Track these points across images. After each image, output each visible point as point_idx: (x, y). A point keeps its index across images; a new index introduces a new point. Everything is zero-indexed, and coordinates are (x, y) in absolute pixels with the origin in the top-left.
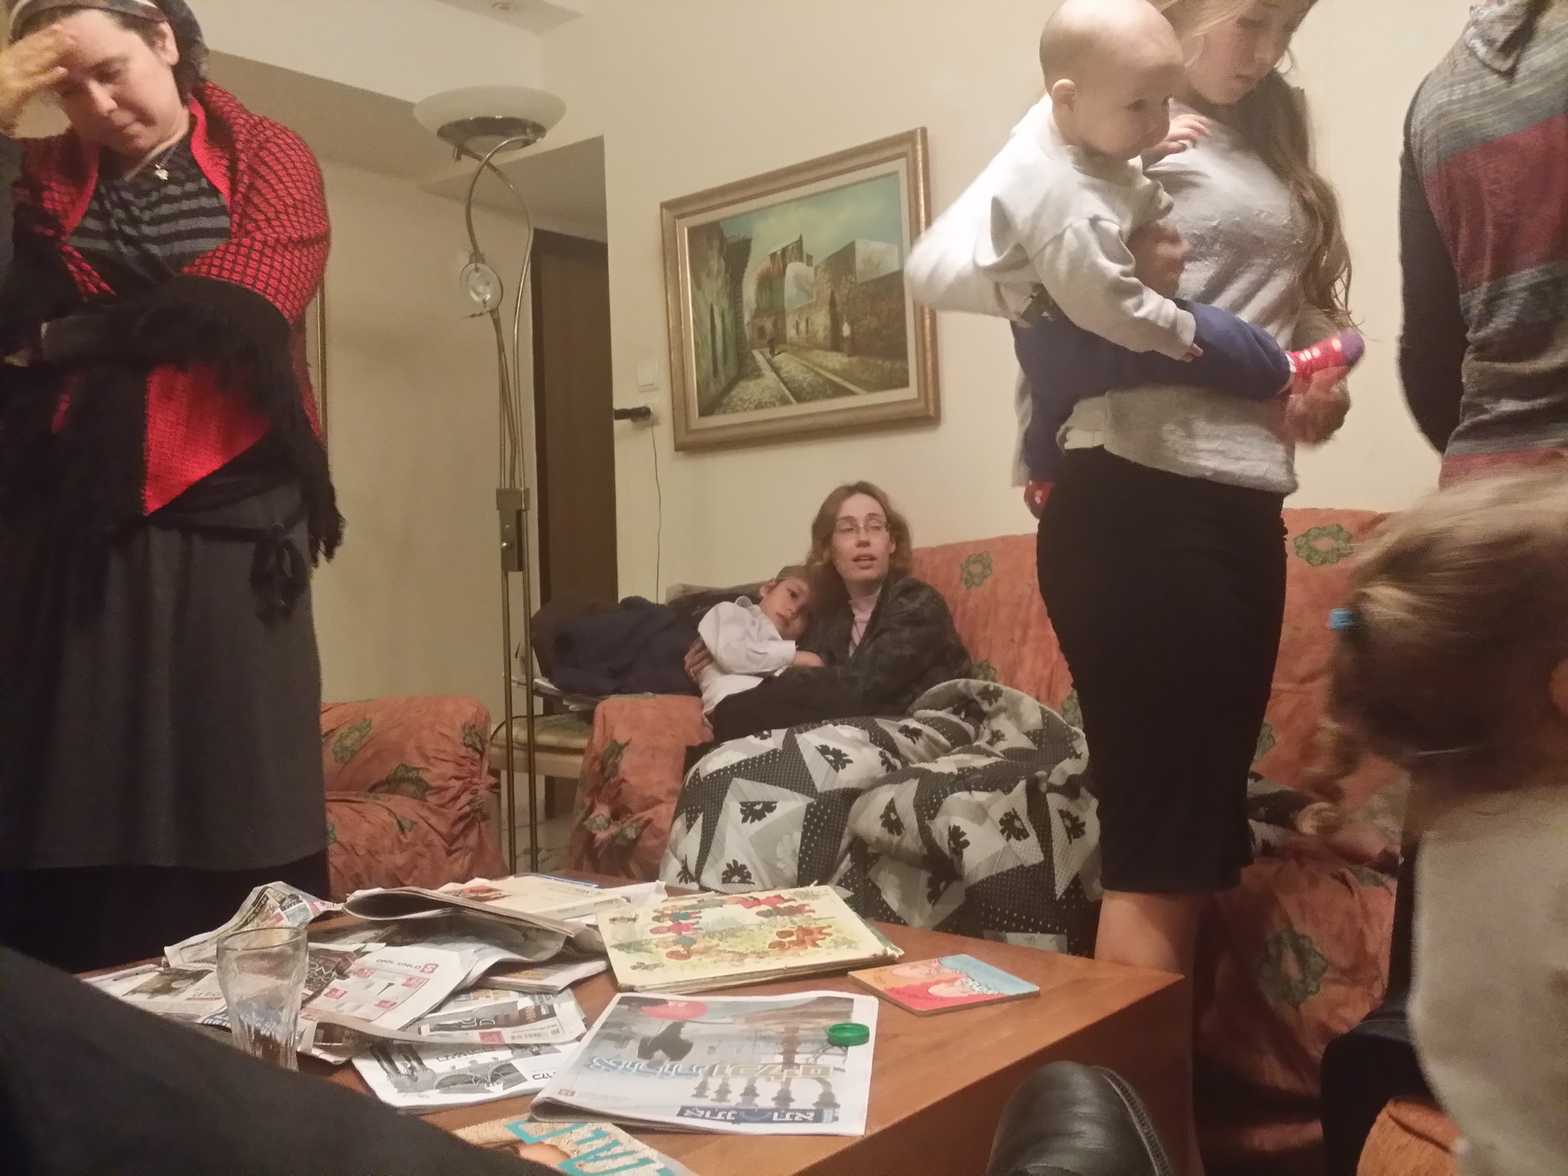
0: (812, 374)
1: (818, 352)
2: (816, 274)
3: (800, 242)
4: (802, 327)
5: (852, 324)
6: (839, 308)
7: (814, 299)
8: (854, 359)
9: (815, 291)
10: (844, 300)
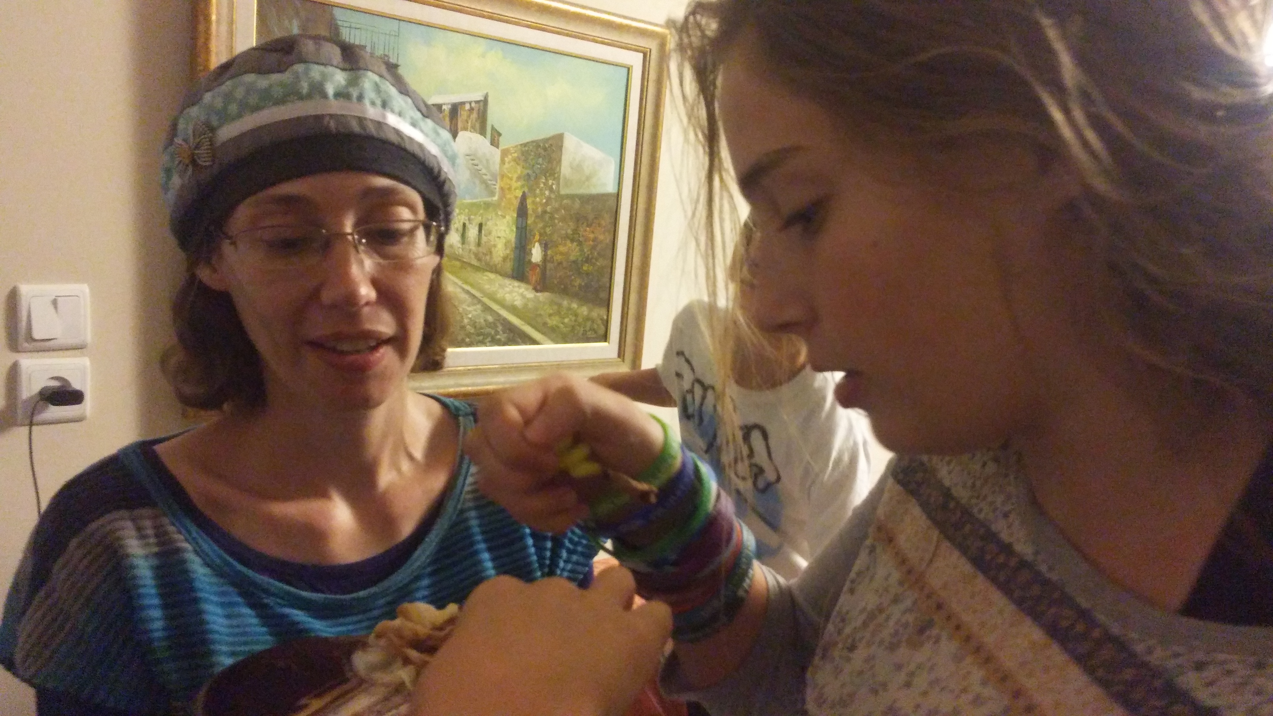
0: (479, 307)
1: (492, 276)
2: (503, 162)
3: (484, 102)
4: (472, 232)
5: (545, 247)
6: (530, 221)
7: (496, 198)
8: (543, 296)
9: (497, 187)
10: (540, 210)
